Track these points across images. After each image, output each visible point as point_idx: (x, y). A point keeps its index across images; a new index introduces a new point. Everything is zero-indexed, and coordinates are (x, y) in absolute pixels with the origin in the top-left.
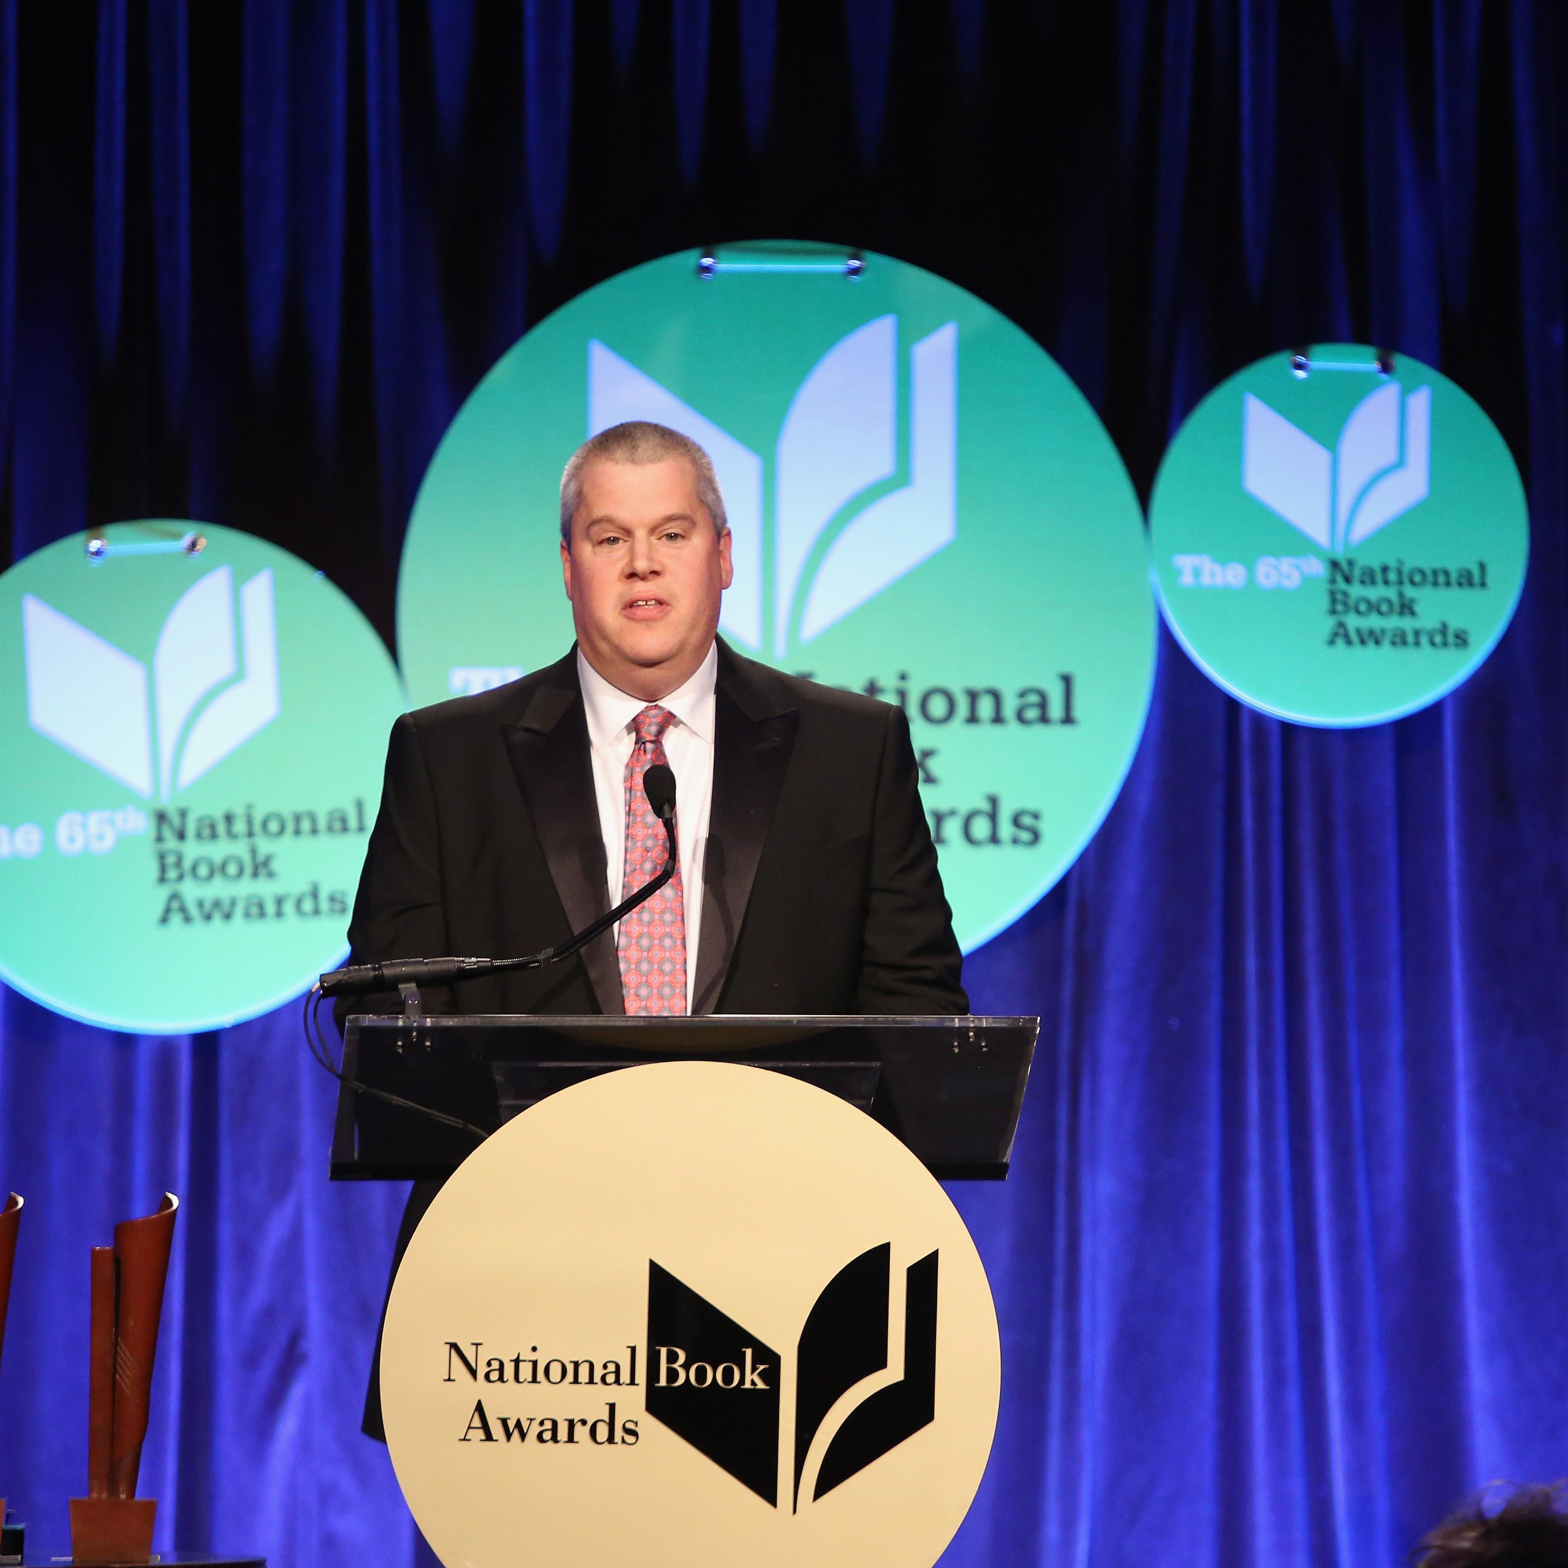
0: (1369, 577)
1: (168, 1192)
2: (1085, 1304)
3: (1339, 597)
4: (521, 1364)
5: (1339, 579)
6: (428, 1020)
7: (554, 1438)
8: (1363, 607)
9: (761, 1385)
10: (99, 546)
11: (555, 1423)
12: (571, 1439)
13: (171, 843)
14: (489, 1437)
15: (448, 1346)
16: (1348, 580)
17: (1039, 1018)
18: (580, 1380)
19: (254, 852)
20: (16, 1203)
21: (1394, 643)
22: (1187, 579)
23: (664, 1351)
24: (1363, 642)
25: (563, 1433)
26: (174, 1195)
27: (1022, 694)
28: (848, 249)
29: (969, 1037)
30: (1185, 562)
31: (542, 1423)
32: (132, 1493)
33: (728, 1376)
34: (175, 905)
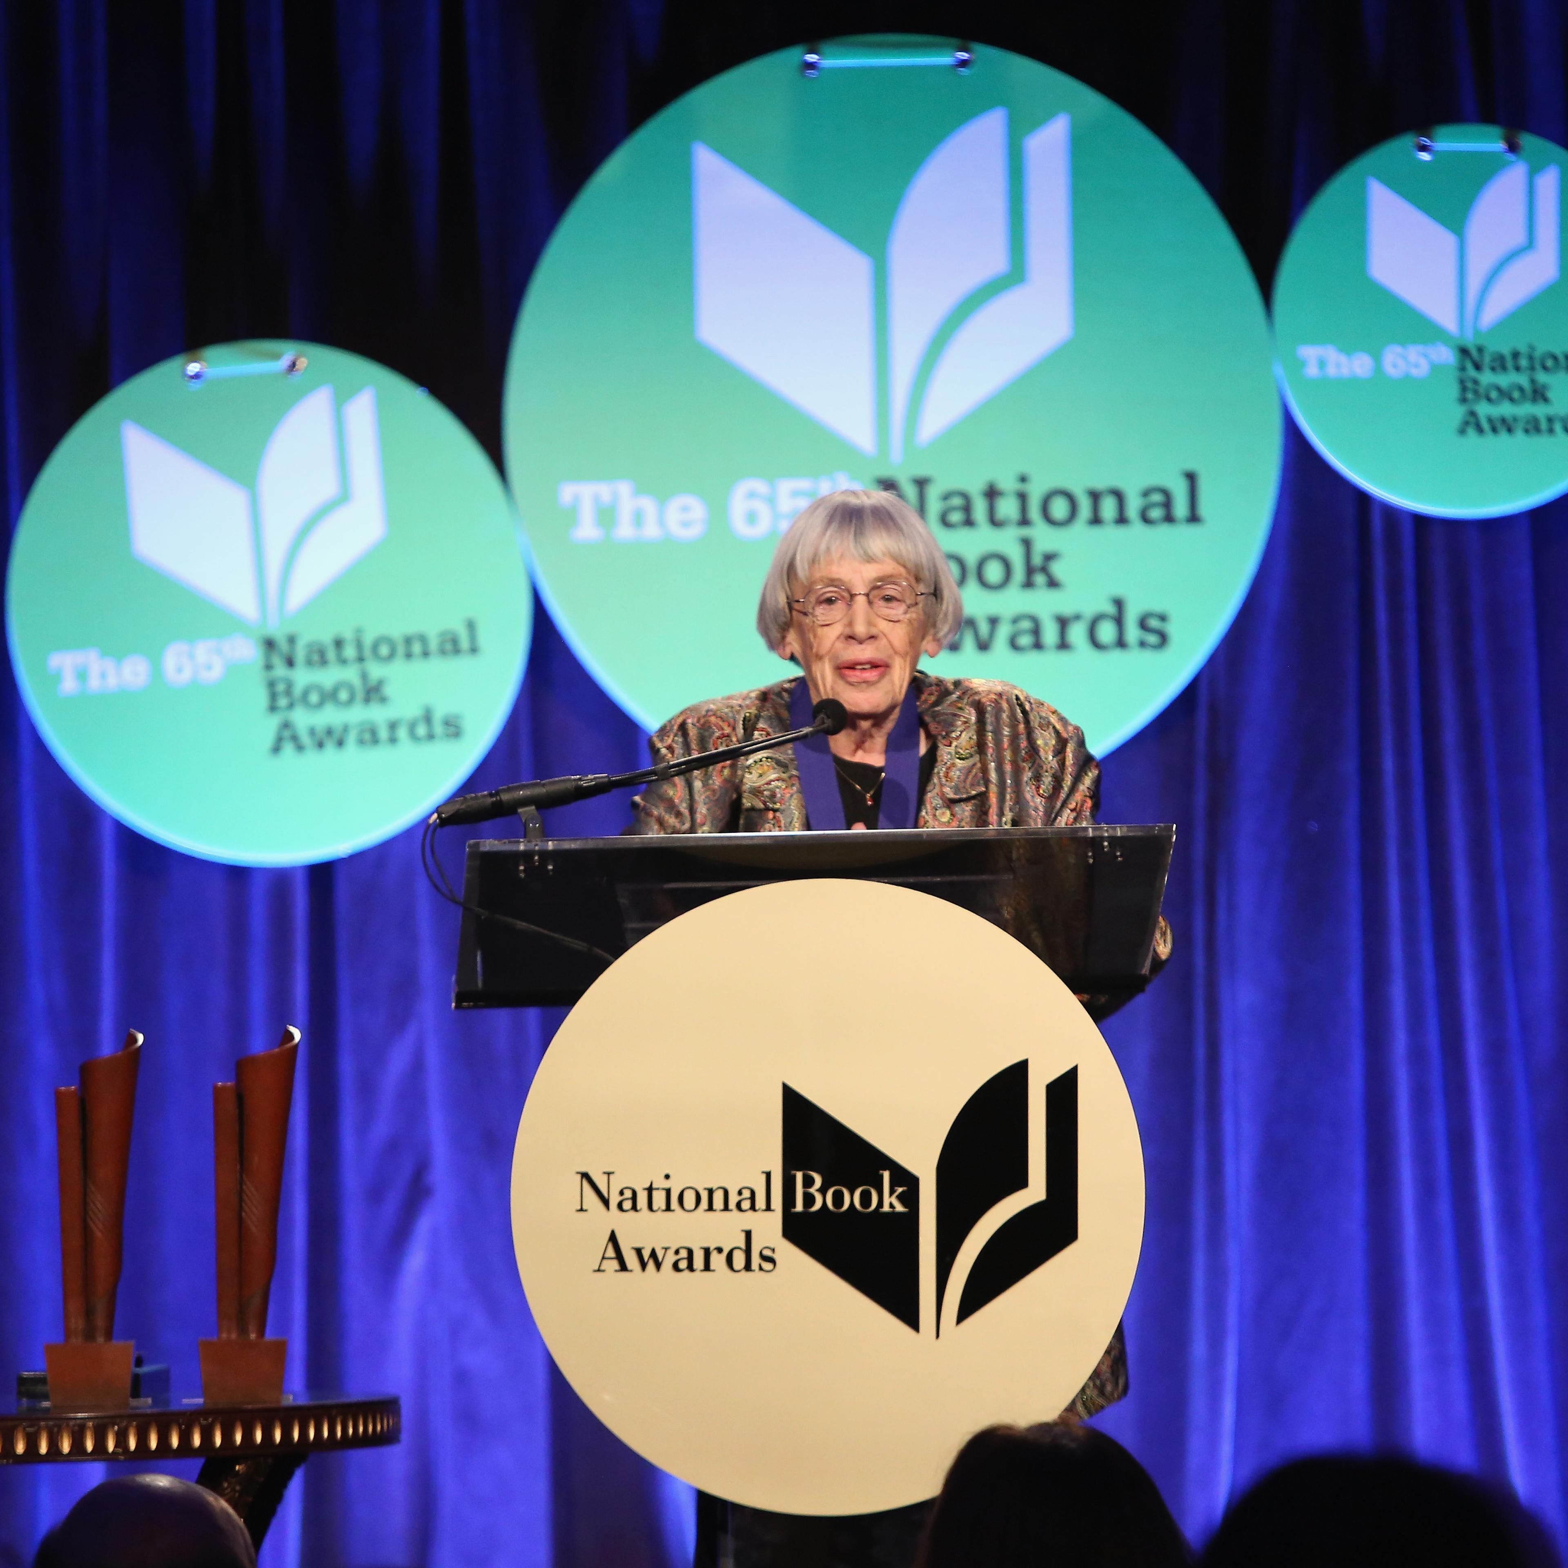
0: (1500, 364)
1: (290, 1025)
2: (1228, 1116)
3: (1469, 385)
4: (655, 1193)
5: (1469, 366)
6: (550, 843)
7: (691, 1268)
8: (1494, 394)
9: (899, 1208)
10: (197, 370)
11: (690, 1252)
12: (707, 1267)
13: (280, 671)
14: (623, 1267)
15: (579, 1176)
16: (1478, 367)
17: (1175, 826)
18: (715, 1207)
19: (364, 676)
20: (135, 1040)
21: (1527, 431)
22: (1312, 370)
23: (799, 1176)
24: (1494, 430)
25: (698, 1262)
26: (296, 1027)
27: (1146, 493)
28: (954, 41)
29: (1103, 847)
30: (1310, 353)
31: (677, 1252)
32: (261, 1333)
33: (866, 1199)
34: (287, 734)
